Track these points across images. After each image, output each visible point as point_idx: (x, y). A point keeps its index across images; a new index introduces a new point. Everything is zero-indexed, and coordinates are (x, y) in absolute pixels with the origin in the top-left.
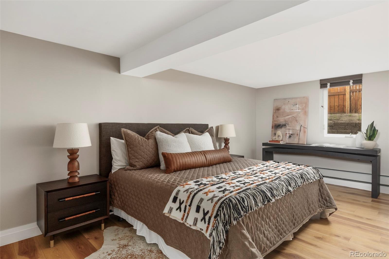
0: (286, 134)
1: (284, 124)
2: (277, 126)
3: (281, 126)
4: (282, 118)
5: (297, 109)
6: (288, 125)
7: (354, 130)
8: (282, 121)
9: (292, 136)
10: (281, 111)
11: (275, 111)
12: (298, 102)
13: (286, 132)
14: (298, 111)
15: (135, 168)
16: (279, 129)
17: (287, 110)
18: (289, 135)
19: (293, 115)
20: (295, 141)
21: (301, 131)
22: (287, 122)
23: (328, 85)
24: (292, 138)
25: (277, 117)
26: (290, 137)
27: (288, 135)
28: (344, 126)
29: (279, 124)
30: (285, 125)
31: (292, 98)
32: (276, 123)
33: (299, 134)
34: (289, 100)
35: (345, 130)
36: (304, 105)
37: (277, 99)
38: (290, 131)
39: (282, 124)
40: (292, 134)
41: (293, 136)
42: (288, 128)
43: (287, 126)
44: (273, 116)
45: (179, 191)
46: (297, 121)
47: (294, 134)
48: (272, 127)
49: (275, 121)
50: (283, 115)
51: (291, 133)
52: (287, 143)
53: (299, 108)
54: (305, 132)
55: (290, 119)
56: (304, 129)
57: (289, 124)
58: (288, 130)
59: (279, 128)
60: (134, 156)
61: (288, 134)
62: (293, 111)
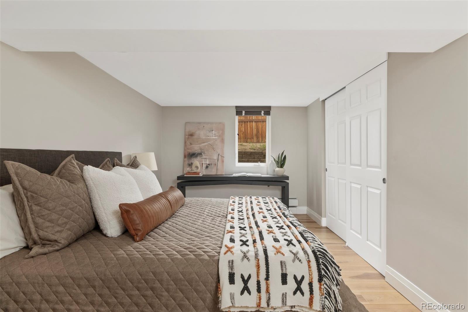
0: (203, 164)
1: (199, 152)
2: (191, 155)
3: (196, 155)
4: (196, 145)
5: (213, 136)
6: (204, 153)
7: (250, 159)
8: (197, 149)
9: (210, 167)
10: (195, 137)
11: (187, 137)
12: (214, 128)
13: (203, 162)
14: (215, 138)
15: (57, 248)
16: (194, 159)
17: (203, 137)
18: (206, 165)
19: (209, 143)
20: (212, 172)
21: (219, 161)
22: (203, 151)
23: (243, 113)
24: (209, 169)
25: (191, 144)
26: (207, 167)
27: (204, 166)
28: (241, 155)
29: (194, 152)
30: (200, 154)
31: (208, 123)
32: (190, 151)
33: (216, 164)
34: (204, 125)
35: (242, 158)
36: (221, 132)
37: (189, 123)
38: (207, 160)
39: (197, 153)
40: (209, 165)
41: (210, 165)
42: (204, 157)
43: (203, 155)
44: (185, 142)
45: (232, 264)
46: (214, 150)
47: (211, 164)
48: (185, 156)
49: (188, 149)
50: (197, 142)
51: (208, 163)
52: (204, 174)
53: (216, 135)
54: (223, 161)
55: (207, 147)
56: (222, 157)
57: (206, 152)
58: (205, 160)
59: (194, 157)
60: (48, 221)
61: (204, 164)
62: (209, 138)
